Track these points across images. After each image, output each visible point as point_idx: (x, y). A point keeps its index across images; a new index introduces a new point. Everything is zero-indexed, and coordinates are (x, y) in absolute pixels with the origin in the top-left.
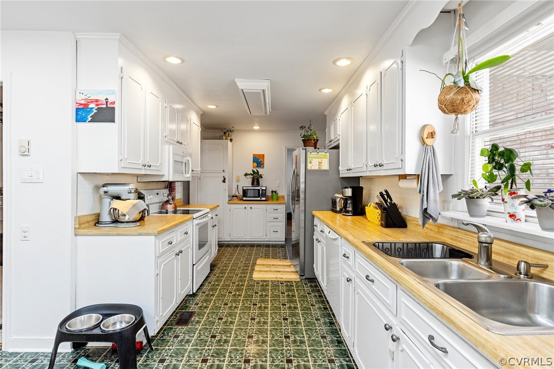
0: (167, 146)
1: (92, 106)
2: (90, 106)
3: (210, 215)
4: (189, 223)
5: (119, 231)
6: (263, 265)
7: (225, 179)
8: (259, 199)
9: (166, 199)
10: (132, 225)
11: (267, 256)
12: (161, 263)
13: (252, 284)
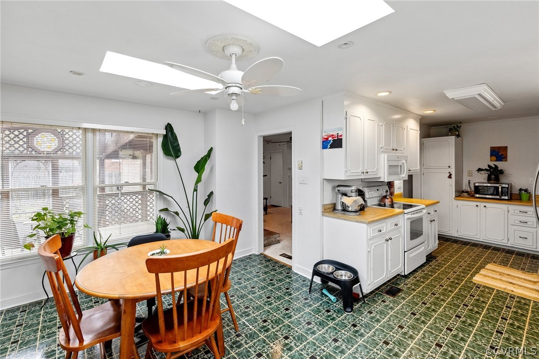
0: (383, 155)
1: (330, 139)
2: (329, 139)
3: (424, 211)
4: (401, 216)
5: (345, 217)
6: (493, 271)
7: (451, 175)
8: (498, 197)
9: (385, 194)
10: (354, 214)
11: (504, 263)
12: (372, 244)
13: (471, 286)
